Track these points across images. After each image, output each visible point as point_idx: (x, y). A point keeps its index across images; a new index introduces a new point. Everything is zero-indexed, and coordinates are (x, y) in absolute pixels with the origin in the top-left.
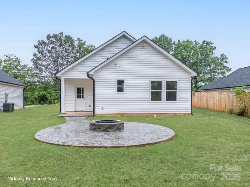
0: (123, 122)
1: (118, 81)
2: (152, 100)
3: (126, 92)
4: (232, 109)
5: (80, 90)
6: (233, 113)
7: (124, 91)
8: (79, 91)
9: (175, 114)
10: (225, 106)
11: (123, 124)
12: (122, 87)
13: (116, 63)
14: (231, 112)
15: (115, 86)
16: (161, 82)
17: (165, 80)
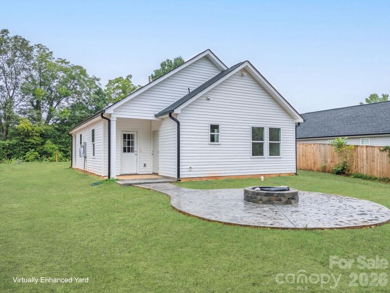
0: (297, 191)
1: (211, 125)
2: (253, 155)
3: (222, 143)
4: (325, 167)
5: (129, 138)
6: (327, 170)
7: (218, 142)
8: (127, 140)
9: (279, 175)
10: (313, 161)
11: (296, 194)
12: (214, 135)
13: (209, 98)
14: (324, 170)
15: (207, 134)
16: (263, 128)
17: (268, 126)
